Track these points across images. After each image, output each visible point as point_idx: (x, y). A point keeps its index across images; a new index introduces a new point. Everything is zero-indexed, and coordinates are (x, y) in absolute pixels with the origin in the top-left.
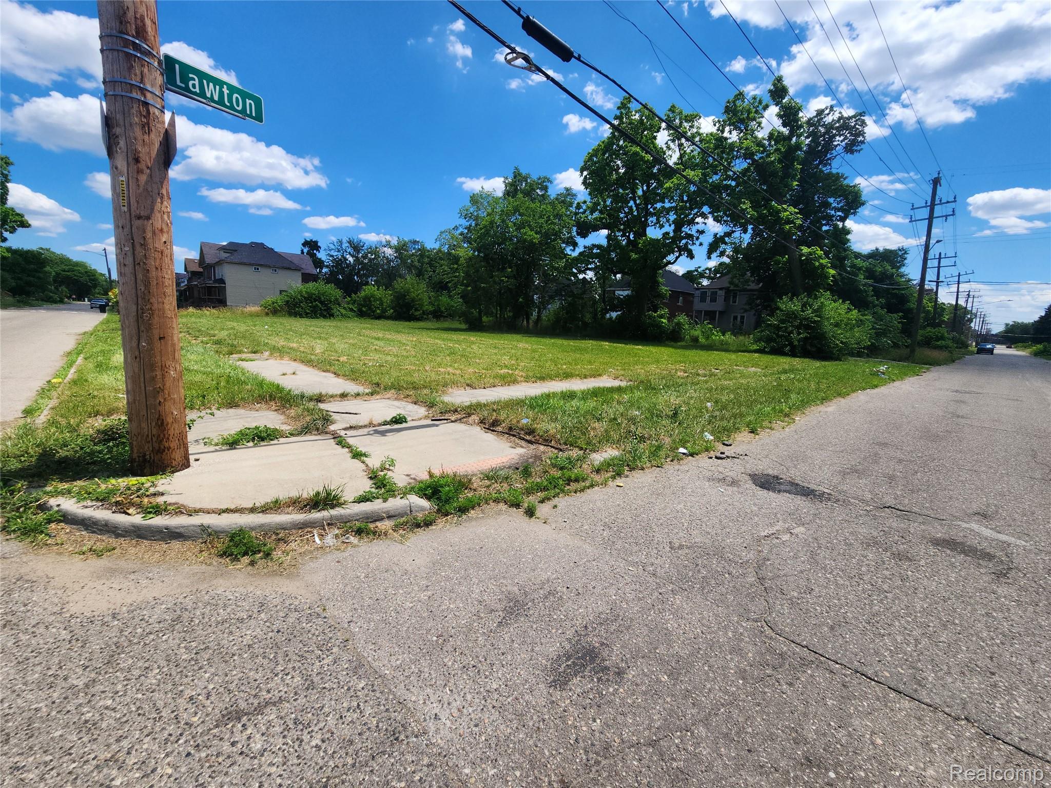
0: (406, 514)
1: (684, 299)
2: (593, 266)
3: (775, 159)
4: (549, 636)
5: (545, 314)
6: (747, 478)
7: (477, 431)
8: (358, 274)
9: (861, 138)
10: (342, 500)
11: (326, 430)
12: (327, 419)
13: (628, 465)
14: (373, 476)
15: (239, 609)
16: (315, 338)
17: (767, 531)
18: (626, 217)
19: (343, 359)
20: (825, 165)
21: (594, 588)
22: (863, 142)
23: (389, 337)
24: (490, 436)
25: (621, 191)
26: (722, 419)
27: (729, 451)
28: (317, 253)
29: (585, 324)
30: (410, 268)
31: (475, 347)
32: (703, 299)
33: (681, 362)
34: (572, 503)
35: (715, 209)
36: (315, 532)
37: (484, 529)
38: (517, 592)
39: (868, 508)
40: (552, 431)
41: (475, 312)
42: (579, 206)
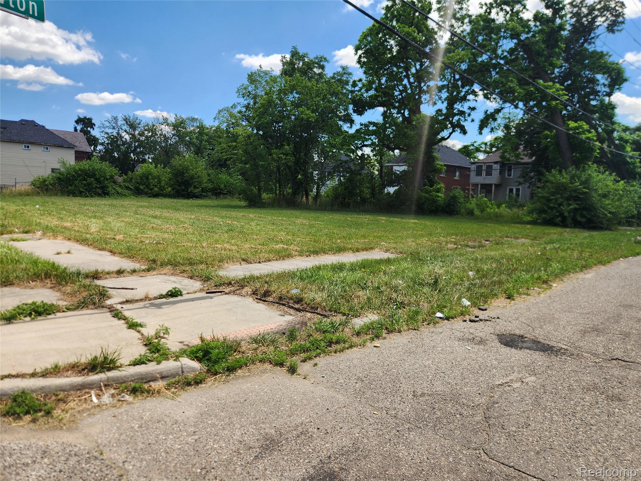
0: (178, 374)
1: (460, 174)
2: (369, 142)
3: (540, 39)
4: (297, 465)
5: (323, 190)
6: (494, 337)
7: (250, 301)
8: (134, 152)
9: (620, 19)
10: (118, 364)
11: (103, 304)
12: (103, 294)
13: (387, 328)
14: (148, 343)
15: (24, 456)
16: (90, 218)
17: (501, 381)
18: (401, 94)
19: (119, 237)
20: (590, 43)
21: (341, 428)
22: (623, 22)
23: (168, 215)
24: (261, 306)
25: (395, 69)
26: (481, 287)
27: (482, 315)
28: (91, 130)
29: (364, 200)
30: (188, 145)
31: (253, 224)
32: (479, 173)
33: (453, 234)
34: (331, 361)
35: (485, 86)
36: (93, 392)
37: (249, 385)
38: (274, 433)
39: (597, 361)
40: (319, 300)
41: (255, 190)
42: (354, 84)
